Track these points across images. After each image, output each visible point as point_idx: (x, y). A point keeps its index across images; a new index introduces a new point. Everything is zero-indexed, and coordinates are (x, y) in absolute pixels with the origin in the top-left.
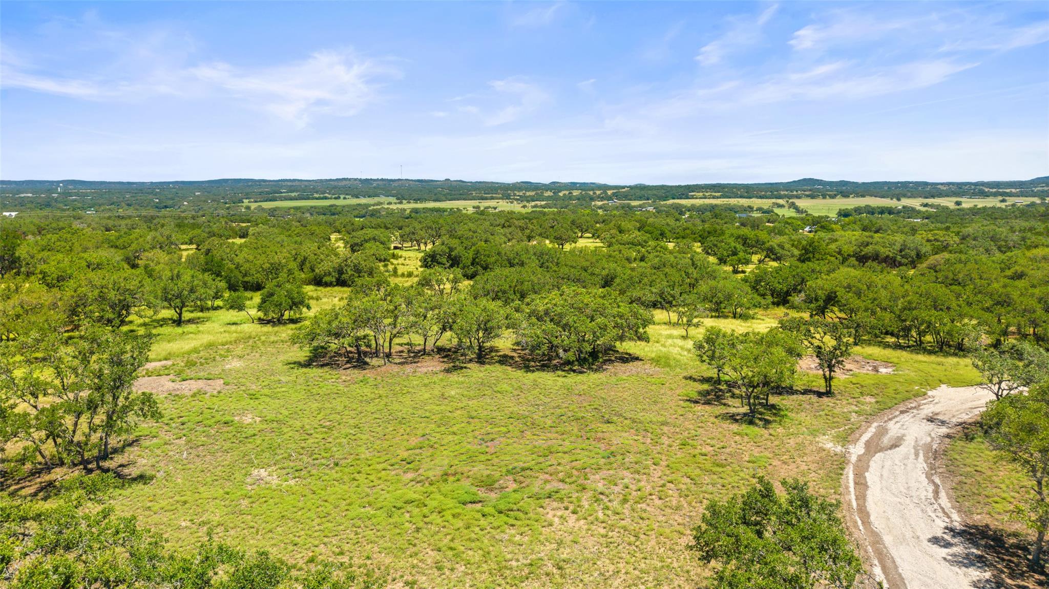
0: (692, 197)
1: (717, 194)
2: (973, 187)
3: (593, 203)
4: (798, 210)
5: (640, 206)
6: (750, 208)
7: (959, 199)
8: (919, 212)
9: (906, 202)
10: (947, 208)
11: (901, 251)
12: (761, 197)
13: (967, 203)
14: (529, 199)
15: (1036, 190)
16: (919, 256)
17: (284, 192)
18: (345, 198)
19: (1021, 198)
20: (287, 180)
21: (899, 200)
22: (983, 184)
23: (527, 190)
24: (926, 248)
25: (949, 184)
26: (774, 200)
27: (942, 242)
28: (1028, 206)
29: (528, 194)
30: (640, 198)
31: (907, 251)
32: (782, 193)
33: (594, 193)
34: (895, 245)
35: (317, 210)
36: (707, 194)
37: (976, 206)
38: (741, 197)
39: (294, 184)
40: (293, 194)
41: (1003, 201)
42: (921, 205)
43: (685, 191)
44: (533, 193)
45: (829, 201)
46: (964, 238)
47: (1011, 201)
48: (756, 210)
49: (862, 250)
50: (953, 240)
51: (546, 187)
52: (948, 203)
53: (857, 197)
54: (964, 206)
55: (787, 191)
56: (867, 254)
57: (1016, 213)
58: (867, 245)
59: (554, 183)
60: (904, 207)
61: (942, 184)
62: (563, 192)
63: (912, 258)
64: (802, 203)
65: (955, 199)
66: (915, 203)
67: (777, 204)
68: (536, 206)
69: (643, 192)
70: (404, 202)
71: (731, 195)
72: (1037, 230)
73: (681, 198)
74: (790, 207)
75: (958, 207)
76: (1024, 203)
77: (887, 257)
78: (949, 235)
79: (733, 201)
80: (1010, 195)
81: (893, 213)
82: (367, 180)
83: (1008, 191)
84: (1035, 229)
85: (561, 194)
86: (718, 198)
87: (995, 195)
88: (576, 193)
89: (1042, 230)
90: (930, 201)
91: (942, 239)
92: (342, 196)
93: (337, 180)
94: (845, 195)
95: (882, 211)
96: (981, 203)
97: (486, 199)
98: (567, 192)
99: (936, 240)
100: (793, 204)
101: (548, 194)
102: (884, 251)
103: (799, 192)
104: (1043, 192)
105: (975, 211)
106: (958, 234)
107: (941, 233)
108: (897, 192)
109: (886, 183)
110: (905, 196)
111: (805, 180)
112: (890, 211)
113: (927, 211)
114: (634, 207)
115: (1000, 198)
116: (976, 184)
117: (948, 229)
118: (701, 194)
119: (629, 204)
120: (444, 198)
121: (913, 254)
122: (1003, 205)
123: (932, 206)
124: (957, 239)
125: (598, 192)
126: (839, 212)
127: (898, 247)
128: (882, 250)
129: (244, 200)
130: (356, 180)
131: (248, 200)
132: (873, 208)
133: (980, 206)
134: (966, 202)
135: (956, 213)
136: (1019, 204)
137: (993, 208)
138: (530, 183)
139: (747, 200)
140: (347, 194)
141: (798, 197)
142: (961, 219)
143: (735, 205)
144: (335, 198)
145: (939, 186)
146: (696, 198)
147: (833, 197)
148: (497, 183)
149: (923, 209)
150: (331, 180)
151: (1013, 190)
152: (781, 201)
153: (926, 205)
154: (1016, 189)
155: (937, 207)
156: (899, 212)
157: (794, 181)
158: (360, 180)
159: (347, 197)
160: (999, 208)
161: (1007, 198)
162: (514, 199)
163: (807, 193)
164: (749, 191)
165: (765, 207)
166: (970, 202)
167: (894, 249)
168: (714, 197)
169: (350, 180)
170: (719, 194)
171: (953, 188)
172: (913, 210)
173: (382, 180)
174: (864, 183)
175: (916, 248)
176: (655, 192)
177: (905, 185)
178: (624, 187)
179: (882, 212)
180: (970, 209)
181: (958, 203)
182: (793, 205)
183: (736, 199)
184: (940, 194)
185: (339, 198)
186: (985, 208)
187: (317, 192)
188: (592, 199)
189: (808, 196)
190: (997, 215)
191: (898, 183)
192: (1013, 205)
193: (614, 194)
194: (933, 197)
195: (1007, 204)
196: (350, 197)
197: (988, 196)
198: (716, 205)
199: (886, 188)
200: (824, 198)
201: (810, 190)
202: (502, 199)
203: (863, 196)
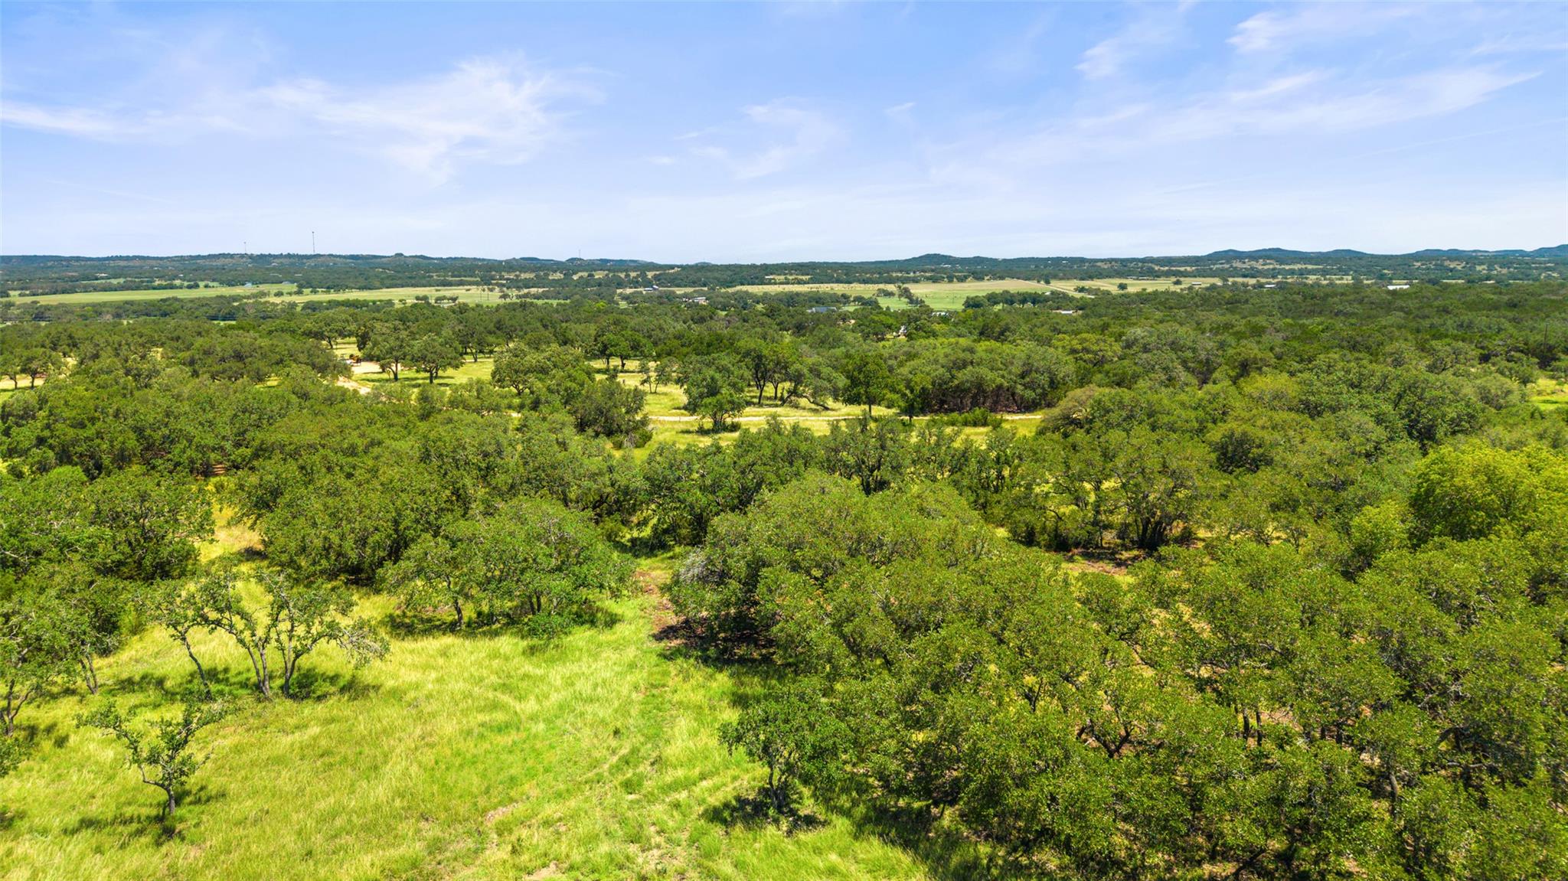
0: (769, 283)
1: (804, 278)
2: (1140, 264)
3: (619, 291)
4: (912, 300)
5: (685, 295)
6: (845, 299)
7: (1124, 281)
8: (1072, 299)
9: (1058, 286)
10: (1108, 293)
11: (1023, 376)
12: (865, 282)
13: (1134, 286)
14: (520, 284)
15: (1214, 267)
16: (1053, 384)
17: (102, 278)
18: (206, 286)
19: (1198, 279)
20: (120, 258)
21: (1048, 282)
22: (1151, 260)
23: (523, 269)
24: (1068, 368)
25: (1111, 261)
26: (881, 286)
27: (1095, 353)
28: (1207, 289)
29: (523, 276)
30: (693, 284)
31: (1034, 375)
32: (894, 275)
33: (627, 276)
34: (1012, 363)
35: (135, 308)
36: (791, 278)
37: (1144, 290)
38: (838, 281)
39: (131, 264)
40: (115, 282)
41: (1178, 283)
42: (1076, 290)
43: (759, 273)
44: (532, 276)
45: (957, 286)
46: (1129, 345)
47: (1187, 282)
48: (854, 301)
49: (953, 377)
50: (1112, 349)
51: (555, 266)
52: (1110, 286)
53: (995, 279)
54: (1131, 290)
55: (901, 271)
56: (963, 383)
57: (1196, 299)
58: (964, 366)
59: (572, 260)
60: (1053, 293)
61: (1102, 261)
62: (580, 274)
63: (1043, 389)
64: (918, 290)
65: (1118, 281)
66: (1068, 287)
67: (884, 291)
68: (526, 296)
69: (699, 274)
70: (307, 291)
71: (825, 278)
72: (1235, 329)
73: (753, 284)
74: (900, 296)
75: (1121, 292)
76: (1203, 286)
77: (1000, 387)
78: (1105, 341)
79: (825, 288)
80: (1186, 275)
81: (1039, 302)
82: (262, 256)
83: (1182, 269)
84: (1233, 326)
85: (575, 277)
86: (805, 283)
87: (1167, 274)
88: (599, 275)
89: (1243, 328)
90: (1087, 284)
91: (1095, 348)
92: (202, 284)
93: (210, 257)
94: (979, 277)
95: (1024, 298)
96: (1151, 286)
97: (450, 284)
98: (585, 274)
99: (1086, 350)
100: (906, 290)
101: (558, 276)
102: (993, 378)
103: (918, 274)
104: (1222, 270)
105: (1144, 298)
106: (1118, 337)
107: (1092, 337)
108: (1045, 272)
109: (1032, 259)
110: (1056, 277)
111: (928, 256)
112: (1035, 299)
113: (1081, 298)
114: (678, 297)
115: (1174, 279)
116: (1144, 261)
117: (1104, 328)
118: (782, 277)
119: (674, 292)
120: (377, 284)
121: (1044, 380)
122: (1177, 288)
123: (1089, 291)
124: (1117, 347)
125: (633, 274)
126: (966, 302)
127: (1016, 369)
128: (989, 375)
129: (12, 293)
130: (242, 256)
131: (17, 293)
132: (1012, 295)
133: (1150, 290)
134: (1132, 285)
135: (1119, 299)
136: (1197, 287)
137: (1166, 292)
138: (536, 259)
139: (846, 285)
140: (214, 280)
141: (916, 281)
142: (1127, 309)
143: (824, 293)
144: (189, 287)
145: (1099, 264)
146: (775, 284)
147: (962, 280)
148: (484, 260)
149: (1078, 295)
150: (199, 257)
151: (1188, 269)
152: (891, 288)
153: (1081, 290)
154: (1191, 266)
155: (1096, 292)
156: (1046, 300)
157: (914, 259)
158: (251, 257)
159: (211, 284)
160: (1174, 293)
161: (1182, 279)
162: (496, 284)
163: (928, 274)
164: (849, 272)
165: (866, 296)
166: (1138, 285)
167: (1010, 373)
168: (800, 282)
169: (232, 256)
170: (808, 277)
171: (1116, 266)
172: (1065, 296)
173: (289, 256)
174: (1005, 260)
175: (1049, 371)
176: (716, 275)
177: (1057, 261)
178: (672, 267)
179: (1024, 301)
180: (1138, 295)
181: (1122, 287)
182: (906, 293)
183: (829, 285)
184: (1100, 275)
185: (197, 286)
186: (1156, 293)
187: (161, 278)
188: (620, 285)
189: (928, 279)
190: (1172, 303)
191: (1049, 259)
192: (1190, 288)
193: (655, 277)
194: (1091, 278)
195: (1182, 286)
196: (215, 284)
197: (1158, 277)
198: (798, 294)
199: (1033, 267)
200: (951, 281)
201: (933, 271)
202: (477, 284)
203: (1002, 278)
